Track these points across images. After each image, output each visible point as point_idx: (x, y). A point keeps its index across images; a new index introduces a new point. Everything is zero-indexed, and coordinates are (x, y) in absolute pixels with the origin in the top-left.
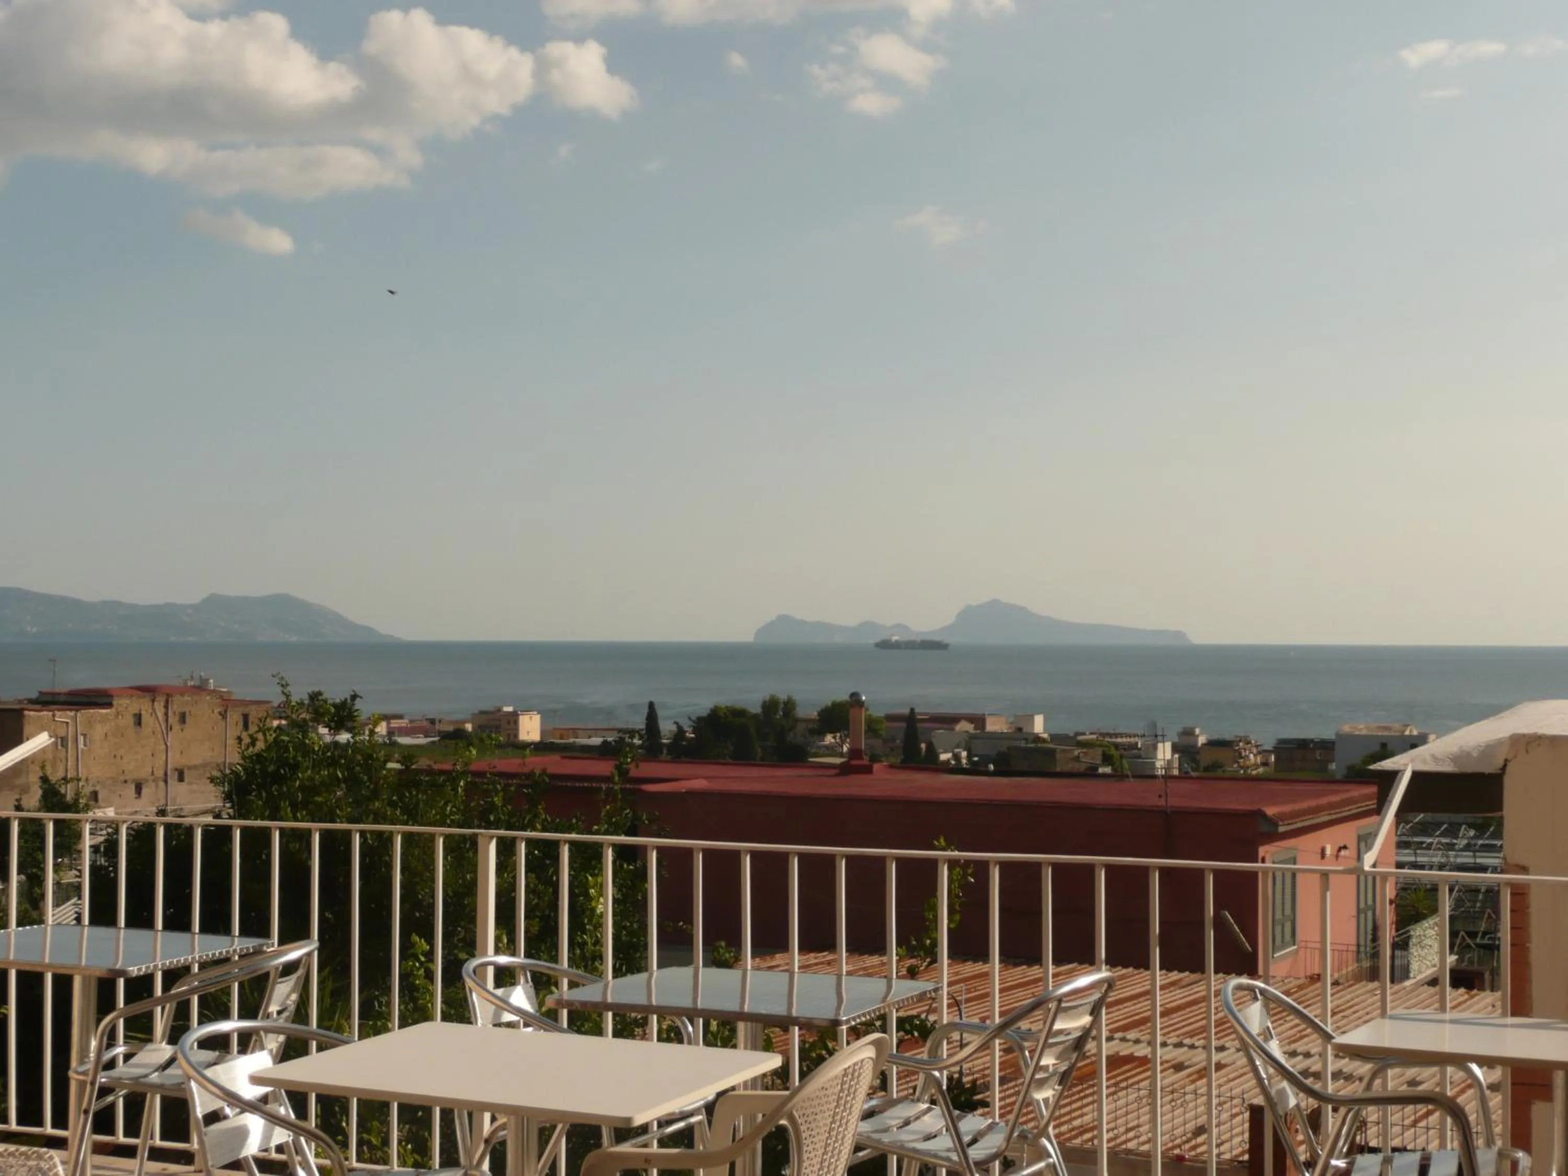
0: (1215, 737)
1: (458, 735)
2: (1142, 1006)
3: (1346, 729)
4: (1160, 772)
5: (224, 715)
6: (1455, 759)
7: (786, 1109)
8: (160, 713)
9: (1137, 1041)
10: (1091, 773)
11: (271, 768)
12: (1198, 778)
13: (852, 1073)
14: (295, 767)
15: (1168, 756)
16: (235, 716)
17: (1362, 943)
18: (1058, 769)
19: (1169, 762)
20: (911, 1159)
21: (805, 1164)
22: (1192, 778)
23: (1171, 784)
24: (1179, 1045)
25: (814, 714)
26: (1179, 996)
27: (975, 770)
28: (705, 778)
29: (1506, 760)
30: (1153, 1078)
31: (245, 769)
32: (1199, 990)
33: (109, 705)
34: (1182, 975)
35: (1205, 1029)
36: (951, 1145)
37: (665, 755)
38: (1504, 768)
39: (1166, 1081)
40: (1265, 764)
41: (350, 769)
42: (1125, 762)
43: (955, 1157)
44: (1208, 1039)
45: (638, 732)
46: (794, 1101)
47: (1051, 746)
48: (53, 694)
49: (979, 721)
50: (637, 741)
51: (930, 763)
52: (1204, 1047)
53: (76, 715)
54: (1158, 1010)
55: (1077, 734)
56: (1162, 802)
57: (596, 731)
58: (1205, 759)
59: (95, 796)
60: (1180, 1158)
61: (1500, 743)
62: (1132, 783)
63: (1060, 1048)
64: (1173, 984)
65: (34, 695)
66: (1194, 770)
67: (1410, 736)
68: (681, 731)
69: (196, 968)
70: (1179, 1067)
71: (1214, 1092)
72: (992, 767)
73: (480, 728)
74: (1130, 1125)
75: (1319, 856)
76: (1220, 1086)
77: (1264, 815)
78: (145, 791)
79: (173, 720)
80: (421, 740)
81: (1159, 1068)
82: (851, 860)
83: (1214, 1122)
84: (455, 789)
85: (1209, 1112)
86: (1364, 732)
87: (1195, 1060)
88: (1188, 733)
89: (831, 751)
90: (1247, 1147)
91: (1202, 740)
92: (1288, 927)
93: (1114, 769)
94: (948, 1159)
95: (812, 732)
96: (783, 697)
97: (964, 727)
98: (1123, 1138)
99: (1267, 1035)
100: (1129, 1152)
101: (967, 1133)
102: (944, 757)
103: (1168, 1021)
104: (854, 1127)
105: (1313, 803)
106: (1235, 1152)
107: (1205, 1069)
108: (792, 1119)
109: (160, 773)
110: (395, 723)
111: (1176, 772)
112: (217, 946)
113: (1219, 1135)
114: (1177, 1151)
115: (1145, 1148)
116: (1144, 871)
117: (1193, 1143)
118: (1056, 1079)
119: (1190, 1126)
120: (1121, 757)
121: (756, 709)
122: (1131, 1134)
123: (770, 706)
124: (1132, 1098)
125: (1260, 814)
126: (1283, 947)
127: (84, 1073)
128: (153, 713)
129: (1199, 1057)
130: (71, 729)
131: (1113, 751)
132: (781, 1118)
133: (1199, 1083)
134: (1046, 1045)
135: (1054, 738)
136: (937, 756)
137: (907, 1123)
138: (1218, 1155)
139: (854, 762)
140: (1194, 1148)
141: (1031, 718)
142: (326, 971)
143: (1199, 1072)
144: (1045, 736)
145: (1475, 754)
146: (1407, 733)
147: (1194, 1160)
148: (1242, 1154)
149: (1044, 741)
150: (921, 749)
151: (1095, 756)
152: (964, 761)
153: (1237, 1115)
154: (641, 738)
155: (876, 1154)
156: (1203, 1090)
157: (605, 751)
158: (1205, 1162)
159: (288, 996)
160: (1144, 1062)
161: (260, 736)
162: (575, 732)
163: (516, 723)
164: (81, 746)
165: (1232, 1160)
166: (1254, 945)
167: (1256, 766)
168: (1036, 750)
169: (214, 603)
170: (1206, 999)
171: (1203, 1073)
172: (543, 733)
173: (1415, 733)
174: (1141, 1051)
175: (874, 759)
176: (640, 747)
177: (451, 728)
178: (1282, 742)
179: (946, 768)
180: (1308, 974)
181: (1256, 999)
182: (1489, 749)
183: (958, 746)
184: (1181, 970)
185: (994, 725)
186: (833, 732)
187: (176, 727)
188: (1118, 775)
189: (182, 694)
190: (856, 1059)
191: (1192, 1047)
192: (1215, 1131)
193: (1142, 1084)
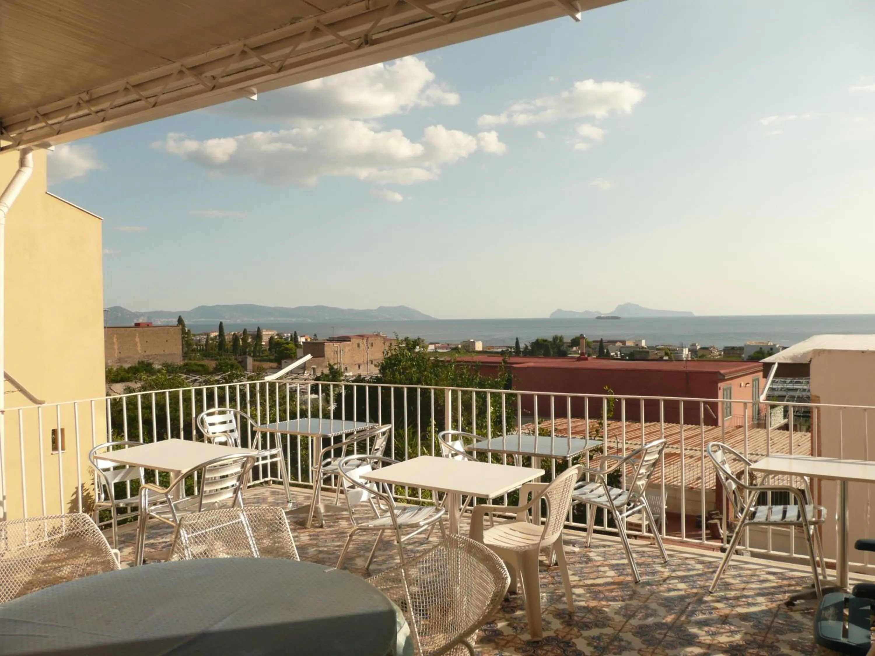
0: (703, 346)
1: (456, 349)
2: (677, 437)
3: (748, 343)
4: (685, 359)
5: (384, 343)
6: (792, 358)
7: (545, 492)
8: (365, 343)
9: (677, 448)
10: (661, 359)
11: (393, 362)
12: (698, 361)
13: (569, 479)
14: (400, 361)
15: (687, 353)
16: (387, 344)
17: (754, 415)
18: (650, 358)
19: (688, 355)
20: (593, 505)
21: (552, 512)
22: (694, 361)
23: (688, 363)
24: (691, 450)
25: (569, 341)
26: (691, 433)
27: (623, 359)
28: (534, 362)
29: (811, 359)
30: (682, 461)
31: (385, 362)
32: (698, 431)
33: (350, 341)
34: (692, 426)
35: (700, 444)
36: (607, 499)
37: (521, 355)
38: (810, 361)
39: (687, 462)
40: (720, 355)
41: (417, 361)
42: (672, 355)
43: (609, 505)
44: (702, 447)
45: (513, 347)
46: (547, 490)
47: (648, 350)
48: (333, 338)
49: (624, 342)
50: (513, 350)
51: (608, 356)
52: (700, 450)
53: (340, 345)
54: (683, 438)
55: (657, 346)
56: (685, 369)
57: (500, 347)
58: (700, 354)
59: (346, 369)
60: (692, 488)
61: (808, 352)
62: (674, 363)
63: (647, 466)
64: (689, 429)
65: (328, 338)
66: (696, 357)
67: (770, 345)
68: (526, 347)
69: (355, 433)
70: (691, 457)
71: (704, 465)
72: (627, 358)
73: (463, 346)
74: (675, 476)
75: (739, 386)
76: (705, 463)
77: (720, 373)
78: (361, 367)
79: (369, 345)
80: (445, 351)
81: (684, 458)
82: (572, 398)
83: (704, 475)
84: (451, 368)
85: (702, 472)
86: (754, 344)
87: (697, 454)
88: (694, 345)
89: (575, 352)
90: (715, 484)
91: (698, 347)
92: (729, 409)
93: (669, 358)
94: (606, 505)
95: (569, 346)
96: (559, 335)
97: (619, 344)
98: (672, 481)
99: (724, 462)
100: (674, 485)
101: (613, 495)
102: (612, 354)
103: (687, 441)
104: (572, 493)
105: (737, 369)
106: (711, 486)
107: (700, 458)
108: (546, 496)
109: (365, 362)
110: (437, 345)
111: (690, 359)
112: (360, 426)
113: (705, 480)
114: (691, 486)
115: (680, 484)
116: (678, 402)
117: (697, 482)
118: (645, 477)
119: (695, 477)
120: (671, 353)
121: (551, 339)
122: (675, 480)
123: (555, 338)
124: (675, 467)
125: (719, 373)
126: (727, 416)
127: (316, 468)
128: (363, 343)
129: (698, 453)
130: (339, 348)
131: (669, 352)
132: (542, 496)
133: (698, 463)
134: (642, 466)
135: (649, 347)
136: (609, 354)
137: (592, 491)
138: (705, 487)
139: (582, 357)
140: (697, 484)
141: (640, 341)
142: (410, 426)
143: (698, 459)
144: (646, 347)
145: (799, 356)
146: (769, 344)
147: (697, 488)
148: (713, 487)
149: (645, 348)
150: (604, 352)
151: (662, 353)
152: (619, 355)
153: (711, 473)
154: (514, 349)
155: (580, 502)
156: (700, 465)
157: (502, 353)
158: (700, 489)
159: (382, 443)
160: (679, 455)
161: (389, 351)
162: (493, 347)
163: (474, 344)
164: (342, 353)
165: (710, 489)
166: (717, 416)
167: (717, 356)
168: (643, 352)
169: (381, 309)
170: (701, 434)
171: (700, 459)
172: (483, 348)
173: (772, 344)
174: (678, 451)
175: (589, 355)
176: (514, 352)
177: (454, 347)
178: (726, 347)
179: (613, 358)
180: (736, 425)
181: (720, 449)
182: (805, 355)
183: (617, 350)
184: (692, 424)
185: (629, 344)
186: (575, 346)
187: (370, 347)
188: (670, 360)
189: (372, 337)
190: (570, 474)
191: (696, 450)
192: (704, 478)
193: (679, 463)
